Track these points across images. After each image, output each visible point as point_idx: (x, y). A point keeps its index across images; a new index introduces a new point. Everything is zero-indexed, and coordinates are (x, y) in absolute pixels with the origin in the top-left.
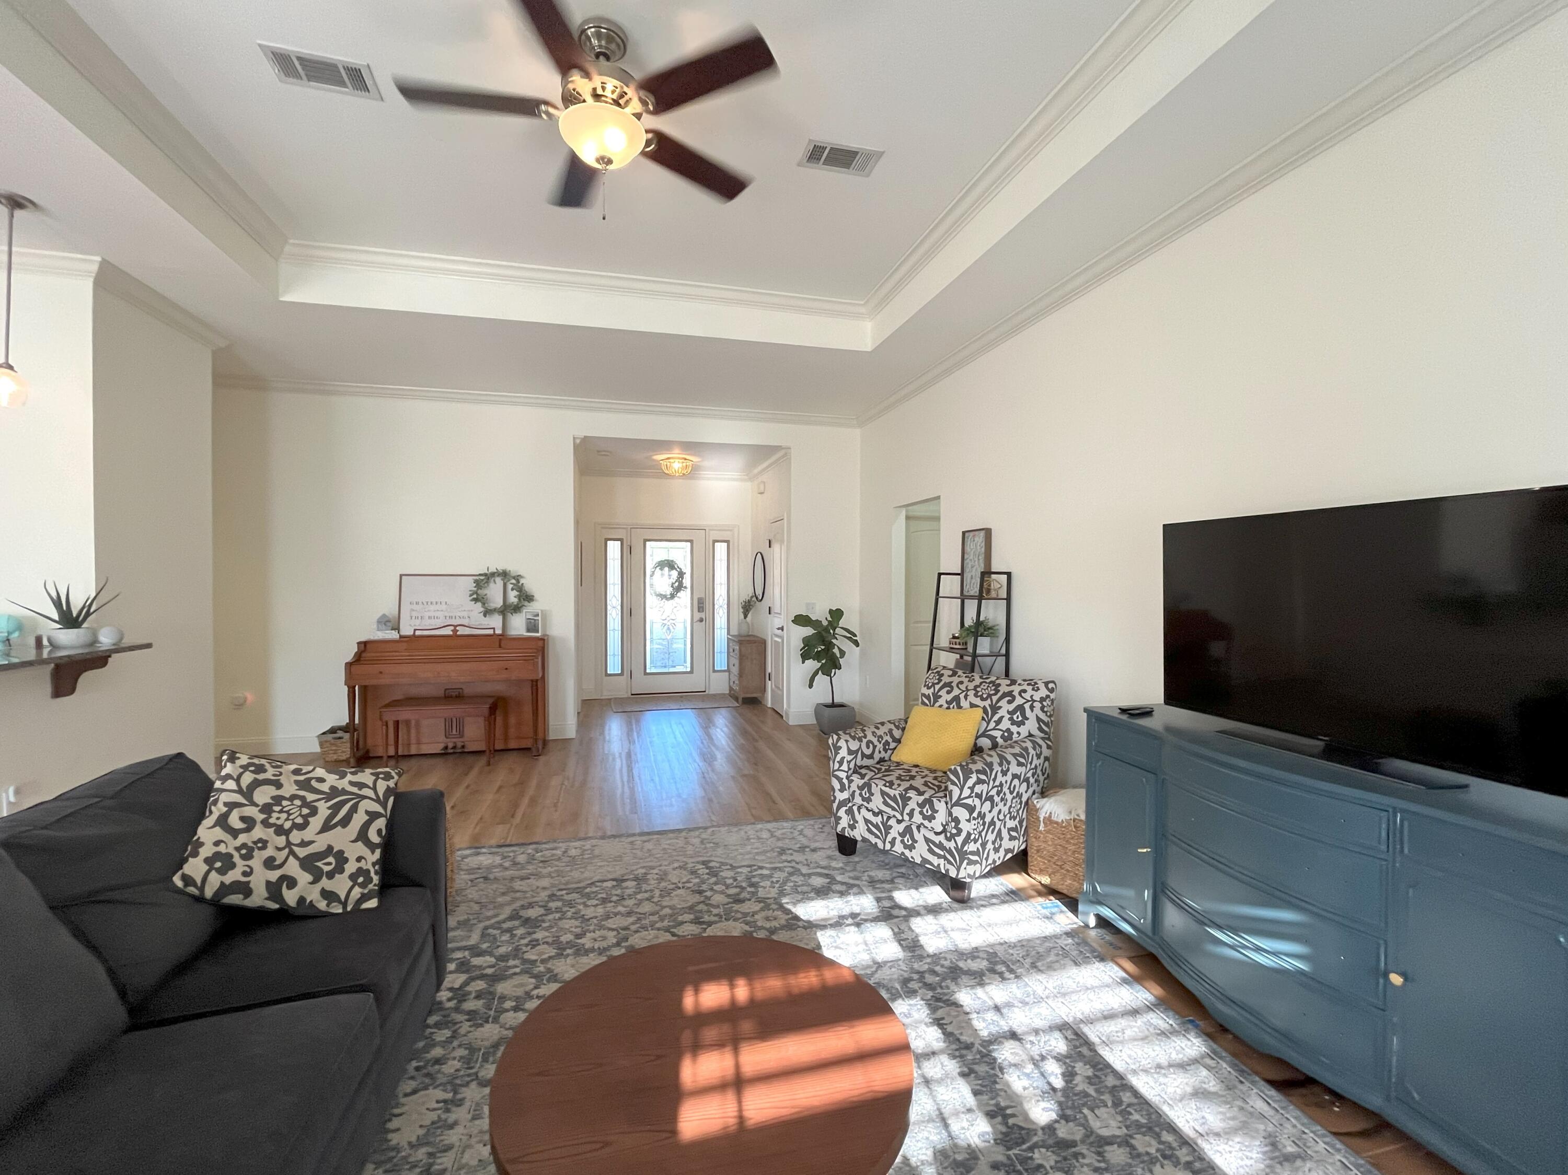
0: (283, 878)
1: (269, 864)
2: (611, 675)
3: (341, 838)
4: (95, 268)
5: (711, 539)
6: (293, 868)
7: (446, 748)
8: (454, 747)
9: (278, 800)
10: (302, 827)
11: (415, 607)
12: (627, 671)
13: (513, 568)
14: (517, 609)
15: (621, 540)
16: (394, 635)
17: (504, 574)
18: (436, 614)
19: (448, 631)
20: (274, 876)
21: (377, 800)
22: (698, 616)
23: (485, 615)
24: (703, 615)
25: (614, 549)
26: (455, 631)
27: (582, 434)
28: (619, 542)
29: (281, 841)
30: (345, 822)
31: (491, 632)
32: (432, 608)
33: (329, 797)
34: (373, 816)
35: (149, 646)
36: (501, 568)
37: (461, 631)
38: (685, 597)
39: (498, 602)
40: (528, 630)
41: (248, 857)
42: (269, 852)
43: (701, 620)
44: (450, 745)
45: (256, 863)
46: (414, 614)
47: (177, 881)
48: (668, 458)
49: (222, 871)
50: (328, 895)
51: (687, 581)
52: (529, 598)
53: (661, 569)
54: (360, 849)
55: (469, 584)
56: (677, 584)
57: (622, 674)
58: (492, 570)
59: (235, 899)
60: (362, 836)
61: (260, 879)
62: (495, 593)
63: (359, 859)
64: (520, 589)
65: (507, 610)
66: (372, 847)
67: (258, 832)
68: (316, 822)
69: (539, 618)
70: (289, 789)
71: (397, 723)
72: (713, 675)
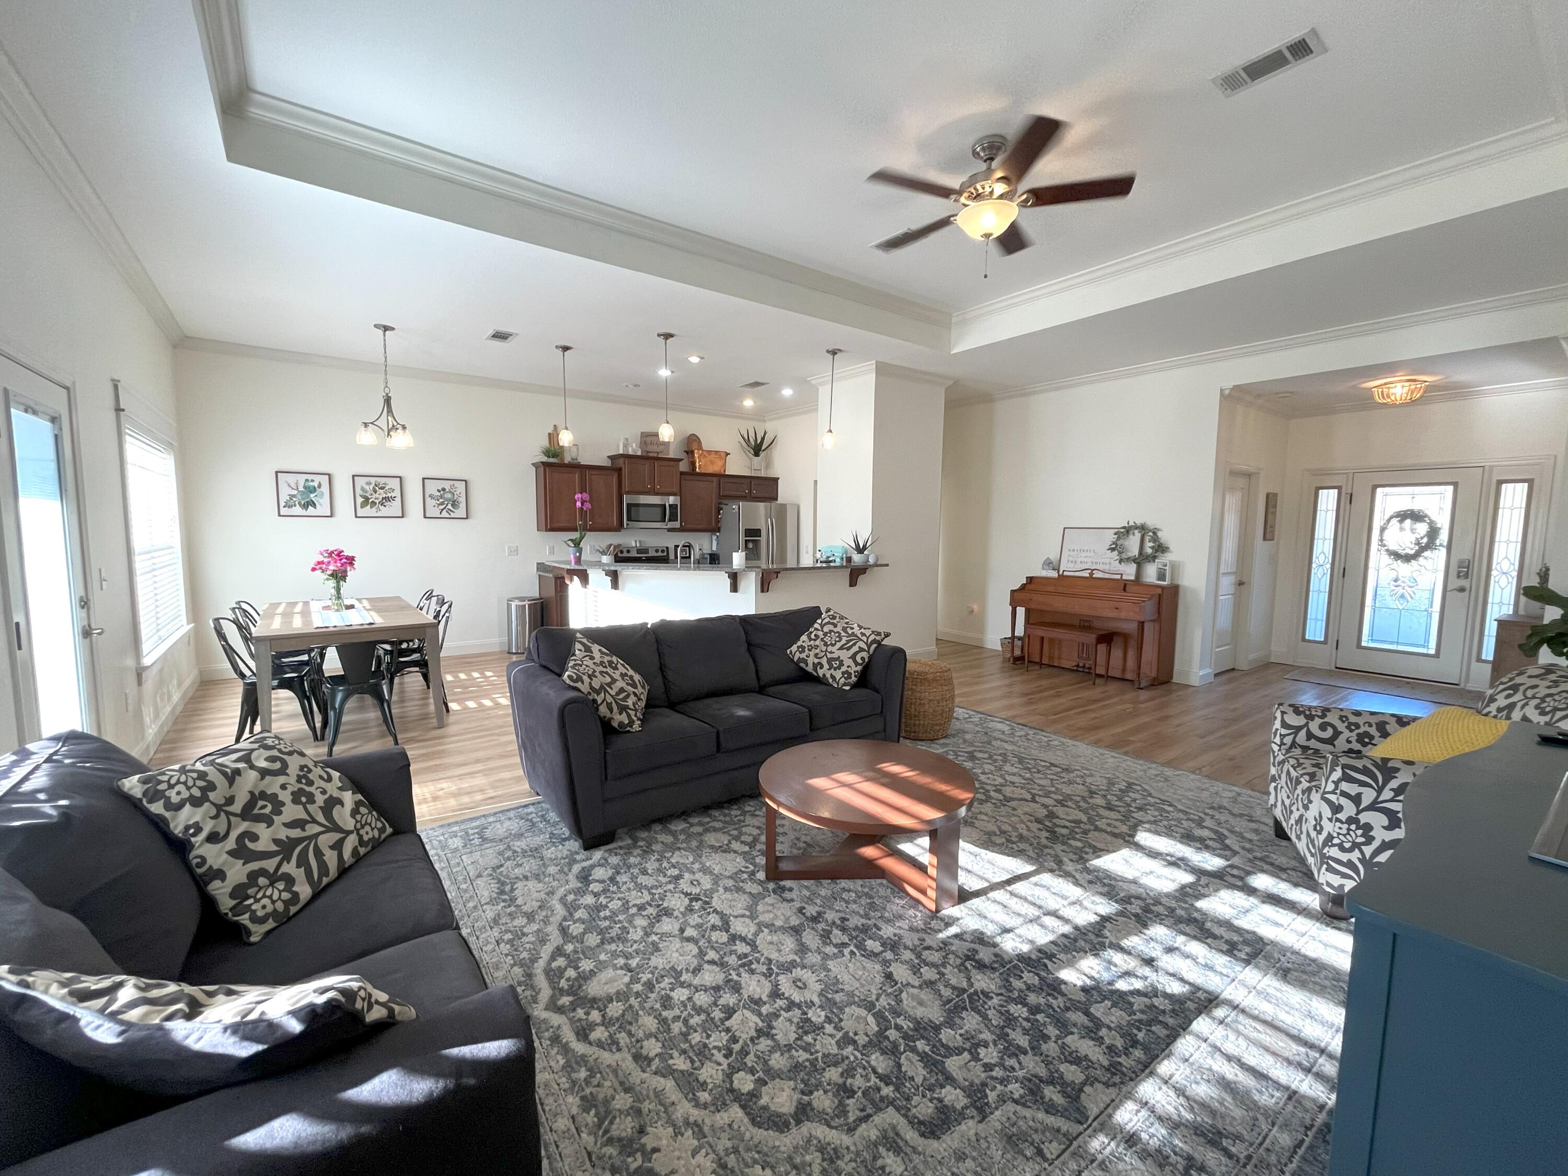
0: (819, 663)
1: (816, 655)
2: (1309, 641)
3: (845, 655)
4: (874, 366)
5: (1495, 479)
6: (824, 661)
7: (1078, 666)
8: (1084, 667)
9: (831, 631)
10: (833, 645)
11: (1072, 553)
12: (1333, 639)
13: (1151, 523)
14: (1153, 558)
15: (1339, 488)
16: (1054, 574)
17: (1143, 528)
18: (1086, 560)
19: (1086, 574)
20: (816, 661)
21: (866, 643)
22: (1455, 583)
23: (1120, 562)
24: (1464, 583)
25: (1328, 500)
26: (1091, 574)
27: (1229, 384)
28: (1336, 491)
29: (824, 648)
30: (849, 649)
31: (1118, 577)
32: (1083, 554)
33: (850, 636)
34: (861, 650)
35: (887, 565)
36: (1139, 522)
37: (1097, 575)
38: (1437, 559)
39: (1134, 551)
40: (1159, 579)
41: (810, 650)
42: (817, 651)
43: (1462, 590)
44: (1081, 665)
45: (812, 653)
46: (1071, 559)
47: (788, 652)
48: (1386, 384)
49: (800, 653)
50: (833, 677)
51: (1444, 537)
52: (1161, 548)
53: (1401, 522)
54: (851, 662)
55: (1110, 537)
56: (1425, 540)
57: (1325, 642)
58: (1131, 524)
59: (802, 665)
60: (853, 657)
61: (812, 660)
62: (1133, 544)
63: (848, 667)
64: (1155, 538)
65: (1141, 560)
66: (857, 664)
67: (817, 643)
68: (839, 645)
69: (1167, 568)
70: (839, 629)
71: (1042, 638)
72: (1474, 665)
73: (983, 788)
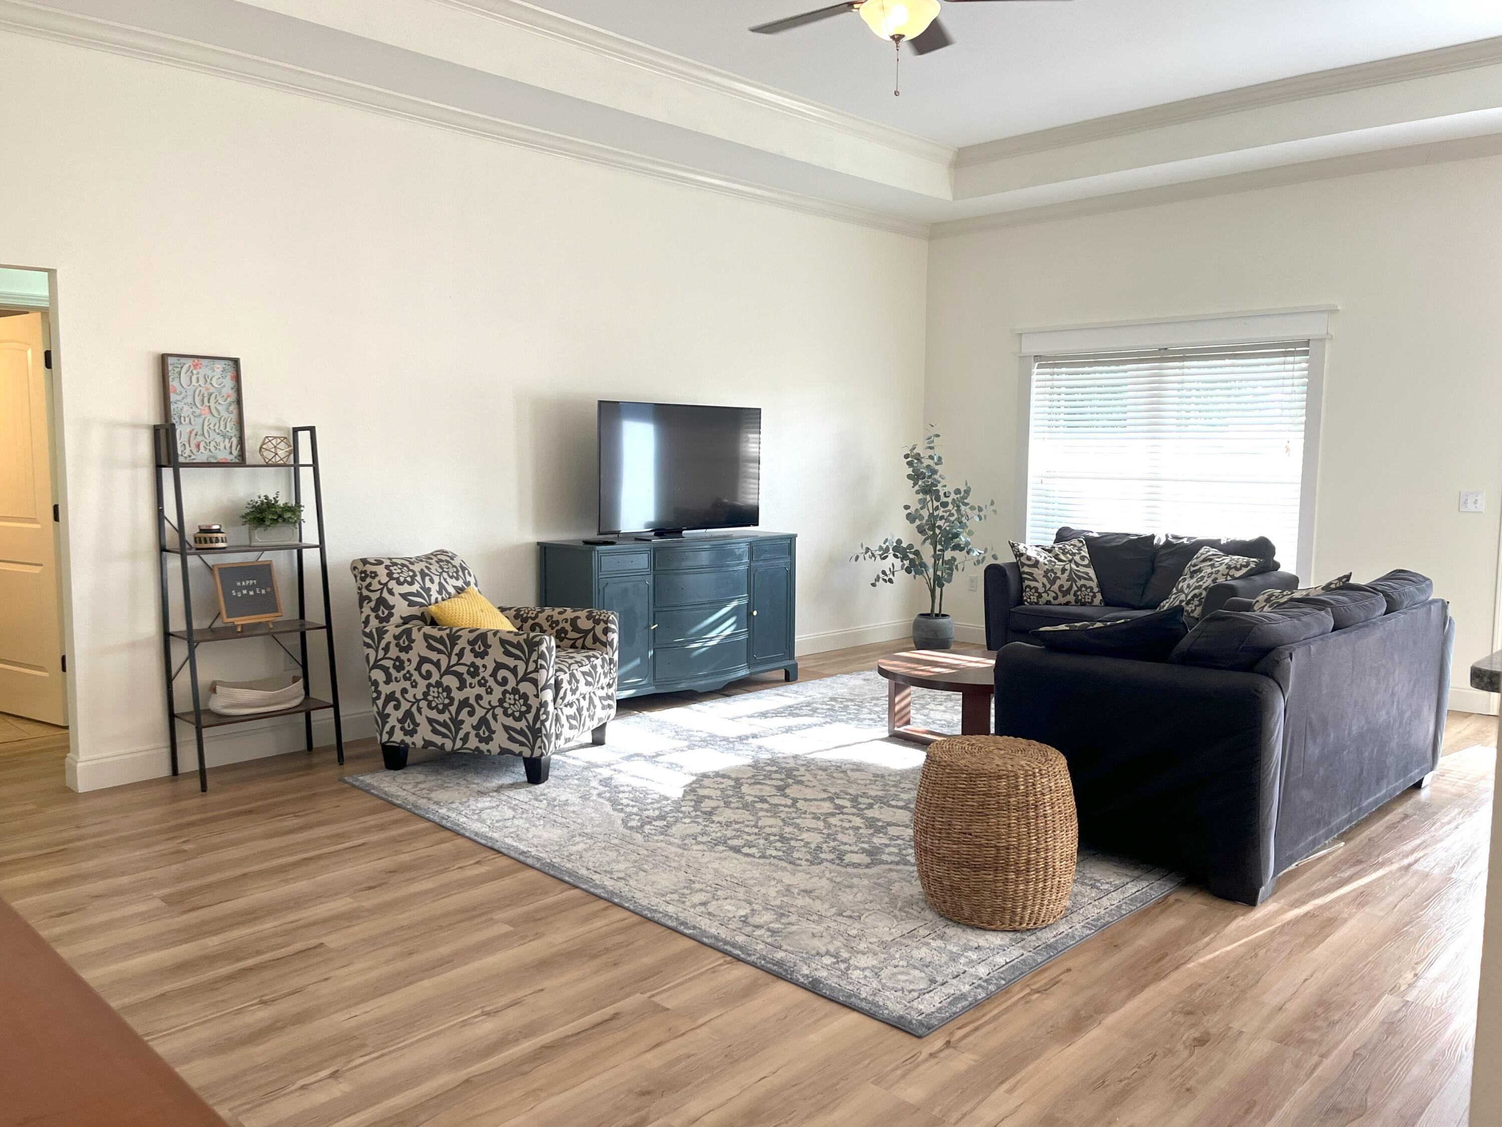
73: (859, 809)
